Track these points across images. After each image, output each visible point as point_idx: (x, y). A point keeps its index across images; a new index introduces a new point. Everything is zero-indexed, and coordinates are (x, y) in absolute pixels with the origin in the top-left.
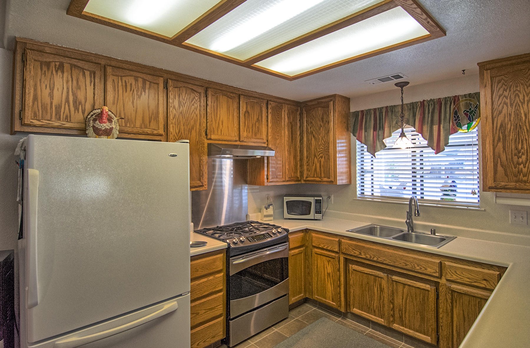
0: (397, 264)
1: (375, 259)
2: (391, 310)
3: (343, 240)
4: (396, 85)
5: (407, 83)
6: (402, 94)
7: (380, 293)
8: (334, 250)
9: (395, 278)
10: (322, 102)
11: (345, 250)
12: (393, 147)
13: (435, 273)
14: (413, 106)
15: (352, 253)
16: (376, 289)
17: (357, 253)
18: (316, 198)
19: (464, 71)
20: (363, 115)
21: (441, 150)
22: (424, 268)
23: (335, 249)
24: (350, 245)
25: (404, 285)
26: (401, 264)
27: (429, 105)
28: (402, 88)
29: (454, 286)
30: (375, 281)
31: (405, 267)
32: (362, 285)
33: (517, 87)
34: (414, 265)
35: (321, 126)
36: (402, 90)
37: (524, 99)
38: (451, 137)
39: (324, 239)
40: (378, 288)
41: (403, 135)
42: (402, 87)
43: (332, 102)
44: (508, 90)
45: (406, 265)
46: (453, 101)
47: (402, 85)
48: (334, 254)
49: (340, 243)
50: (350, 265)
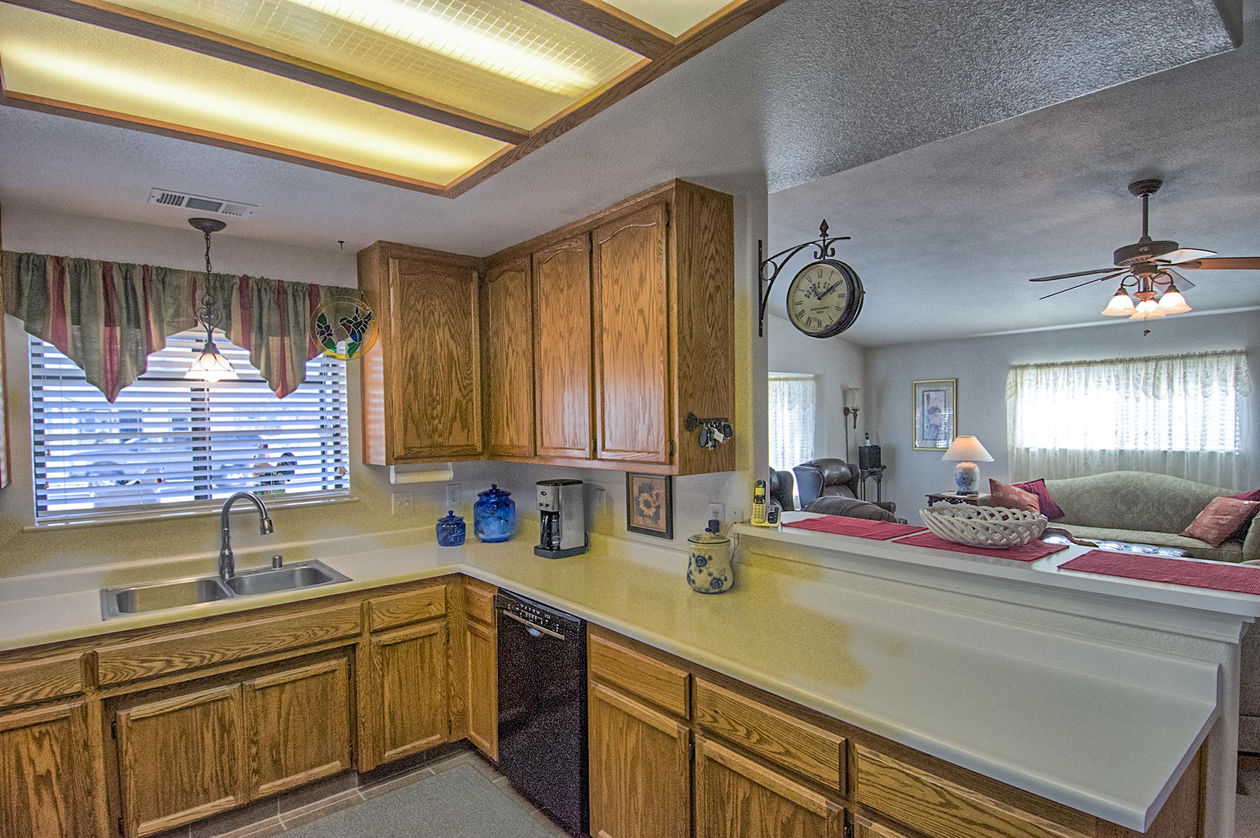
0: (276, 645)
1: (217, 658)
2: (254, 760)
3: (98, 650)
4: (195, 222)
5: (220, 225)
6: (208, 248)
7: (222, 737)
8: (65, 692)
9: (261, 681)
11: (110, 676)
12: (186, 377)
13: (353, 628)
14: (222, 281)
15: (141, 673)
16: (208, 736)
17: (158, 666)
19: (341, 242)
20: (62, 272)
21: (290, 389)
22: (332, 627)
23: (71, 686)
24: (126, 655)
25: (282, 685)
26: (284, 641)
27: (259, 291)
28: (207, 234)
29: (386, 638)
30: (206, 715)
31: (294, 644)
32: (165, 745)
33: (431, 299)
34: (313, 630)
36: (208, 240)
37: (439, 320)
38: (308, 364)
40: (214, 730)
41: (211, 349)
42: (207, 231)
44: (421, 301)
45: (296, 637)
46: (307, 294)
47: (209, 227)
48: (64, 707)
49: (90, 663)
50: (122, 714)
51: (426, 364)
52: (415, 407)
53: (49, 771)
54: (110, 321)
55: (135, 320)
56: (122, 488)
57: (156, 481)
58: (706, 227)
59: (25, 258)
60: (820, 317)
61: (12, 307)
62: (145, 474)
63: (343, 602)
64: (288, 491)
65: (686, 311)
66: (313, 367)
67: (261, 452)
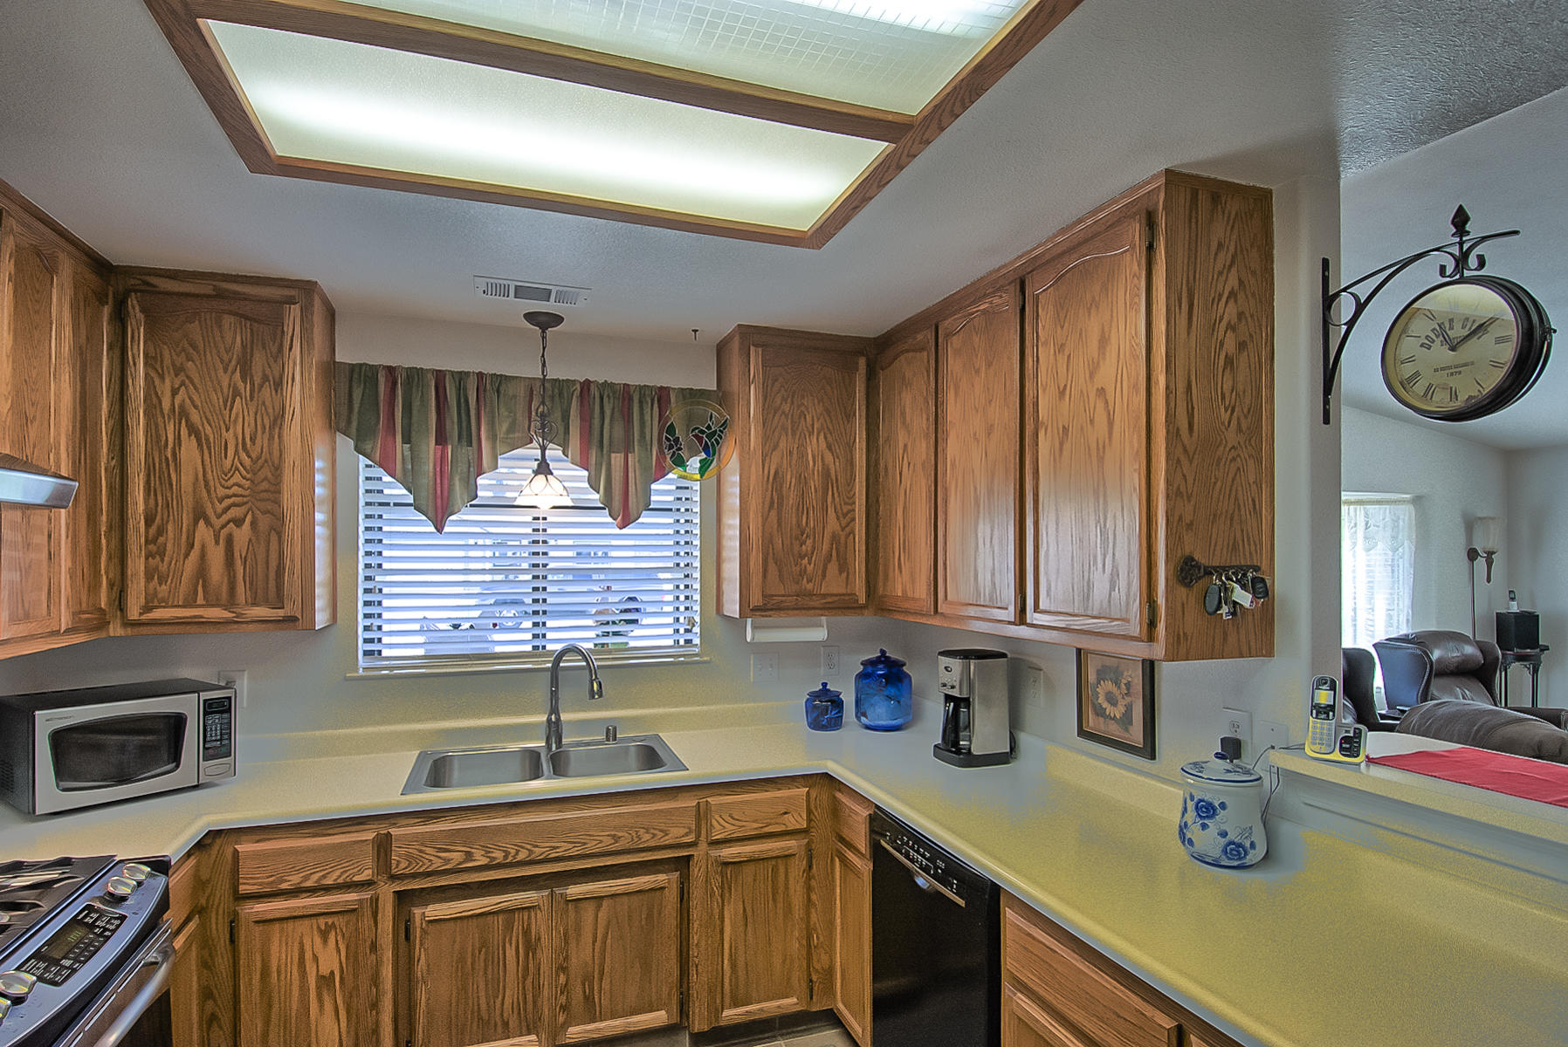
0: (592, 847)
1: (522, 856)
2: (562, 993)
3: (394, 831)
4: (530, 317)
5: (558, 320)
6: (544, 348)
7: (527, 955)
8: (355, 879)
9: (574, 890)
10: (246, 298)
11: (403, 865)
12: (515, 504)
13: (686, 835)
14: (560, 388)
15: (437, 864)
16: (511, 953)
17: (456, 857)
18: (205, 695)
19: (695, 331)
20: (394, 384)
21: (632, 518)
22: (661, 831)
23: (360, 872)
24: (423, 840)
25: (599, 899)
26: (601, 842)
27: (602, 399)
28: (543, 332)
29: (728, 852)
30: (509, 927)
31: (613, 848)
32: (462, 960)
33: (803, 397)
34: (637, 832)
35: (236, 393)
36: (544, 338)
37: (813, 425)
38: (654, 486)
39: (310, 850)
40: (517, 947)
41: (543, 469)
42: (544, 328)
43: (295, 310)
44: (789, 401)
45: (616, 839)
46: (656, 399)
47: (545, 321)
48: (352, 896)
49: (383, 846)
50: (417, 911)
51: (793, 484)
52: (778, 542)
53: (332, 973)
54: (441, 439)
55: (468, 437)
56: (456, 633)
57: (491, 626)
58: (1220, 245)
59: (357, 370)
60: (1453, 382)
61: (343, 425)
62: (479, 617)
63: (675, 798)
64: (632, 644)
65: (1181, 386)
66: (663, 491)
67: (605, 595)
